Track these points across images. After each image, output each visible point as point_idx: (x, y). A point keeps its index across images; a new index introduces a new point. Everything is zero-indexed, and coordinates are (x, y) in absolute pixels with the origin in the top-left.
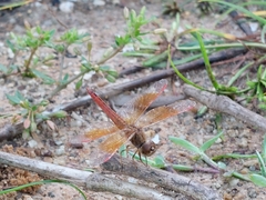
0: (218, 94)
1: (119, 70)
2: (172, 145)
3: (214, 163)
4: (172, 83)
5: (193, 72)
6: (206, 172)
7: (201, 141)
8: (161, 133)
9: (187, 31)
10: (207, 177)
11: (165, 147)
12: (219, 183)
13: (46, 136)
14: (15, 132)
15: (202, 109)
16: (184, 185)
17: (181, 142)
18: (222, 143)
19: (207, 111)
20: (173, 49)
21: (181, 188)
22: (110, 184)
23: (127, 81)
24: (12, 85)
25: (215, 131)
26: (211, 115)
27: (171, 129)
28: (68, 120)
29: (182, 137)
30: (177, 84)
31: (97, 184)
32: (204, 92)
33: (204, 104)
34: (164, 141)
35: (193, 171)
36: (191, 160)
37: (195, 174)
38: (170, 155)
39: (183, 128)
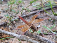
0: (54, 15)
1: (32, 10)
2: (43, 27)
3: (53, 32)
4: (43, 13)
5: (48, 10)
6: (51, 35)
7: (50, 27)
8: (40, 24)
9: (47, 2)
10: (51, 36)
11: (41, 28)
12: (54, 38)
13: (13, 25)
14: (5, 24)
15: (50, 19)
16: (45, 40)
17: (45, 27)
18: (55, 27)
19: (51, 19)
20: (44, 5)
21: (45, 41)
22: (25, 39)
23: (33, 12)
24: (8, 13)
25: (53, 24)
26: (52, 20)
27: (43, 23)
28: (19, 21)
29: (45, 26)
30: (45, 13)
31: (22, 39)
32: (51, 15)
33: (51, 18)
34: (41, 26)
35: (48, 34)
36: (47, 31)
37: (48, 35)
38: (42, 30)
39: (46, 23)
